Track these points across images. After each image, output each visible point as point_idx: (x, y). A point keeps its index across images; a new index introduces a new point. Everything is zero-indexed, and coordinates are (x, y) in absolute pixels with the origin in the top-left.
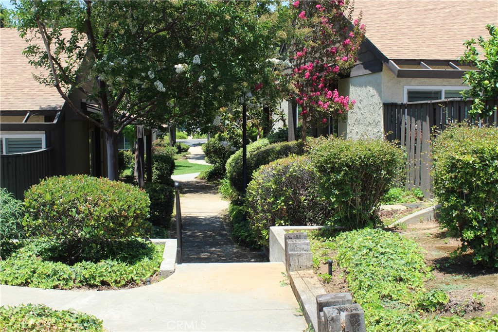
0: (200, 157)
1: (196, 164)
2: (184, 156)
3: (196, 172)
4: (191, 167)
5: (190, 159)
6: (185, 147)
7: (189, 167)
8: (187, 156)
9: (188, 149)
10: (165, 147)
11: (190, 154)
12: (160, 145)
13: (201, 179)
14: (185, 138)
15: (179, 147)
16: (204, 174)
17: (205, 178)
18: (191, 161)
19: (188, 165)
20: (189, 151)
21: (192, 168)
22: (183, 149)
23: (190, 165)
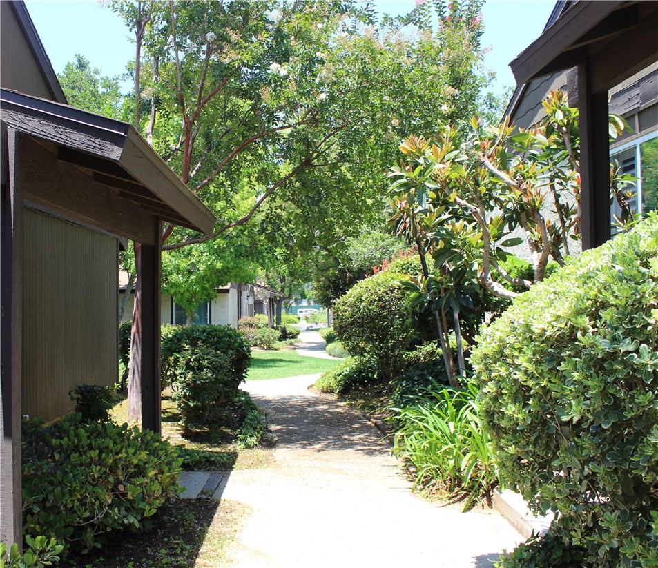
0: (318, 346)
1: (311, 358)
2: (291, 344)
3: (310, 373)
4: (300, 362)
5: (301, 348)
6: (294, 331)
7: (296, 362)
8: (296, 344)
9: (298, 334)
10: (260, 328)
11: (302, 342)
12: (251, 325)
13: (324, 392)
14: (296, 323)
15: (284, 331)
16: (332, 380)
17: (332, 391)
18: (300, 352)
19: (295, 359)
20: (299, 337)
21: (304, 364)
22: (291, 333)
23: (299, 359)
